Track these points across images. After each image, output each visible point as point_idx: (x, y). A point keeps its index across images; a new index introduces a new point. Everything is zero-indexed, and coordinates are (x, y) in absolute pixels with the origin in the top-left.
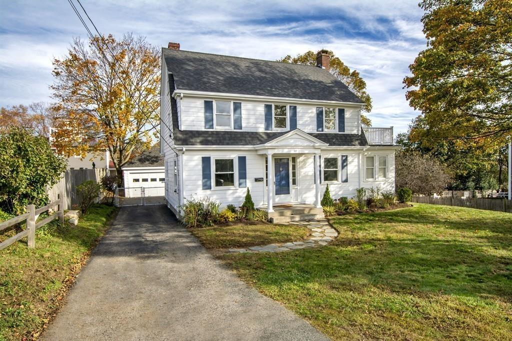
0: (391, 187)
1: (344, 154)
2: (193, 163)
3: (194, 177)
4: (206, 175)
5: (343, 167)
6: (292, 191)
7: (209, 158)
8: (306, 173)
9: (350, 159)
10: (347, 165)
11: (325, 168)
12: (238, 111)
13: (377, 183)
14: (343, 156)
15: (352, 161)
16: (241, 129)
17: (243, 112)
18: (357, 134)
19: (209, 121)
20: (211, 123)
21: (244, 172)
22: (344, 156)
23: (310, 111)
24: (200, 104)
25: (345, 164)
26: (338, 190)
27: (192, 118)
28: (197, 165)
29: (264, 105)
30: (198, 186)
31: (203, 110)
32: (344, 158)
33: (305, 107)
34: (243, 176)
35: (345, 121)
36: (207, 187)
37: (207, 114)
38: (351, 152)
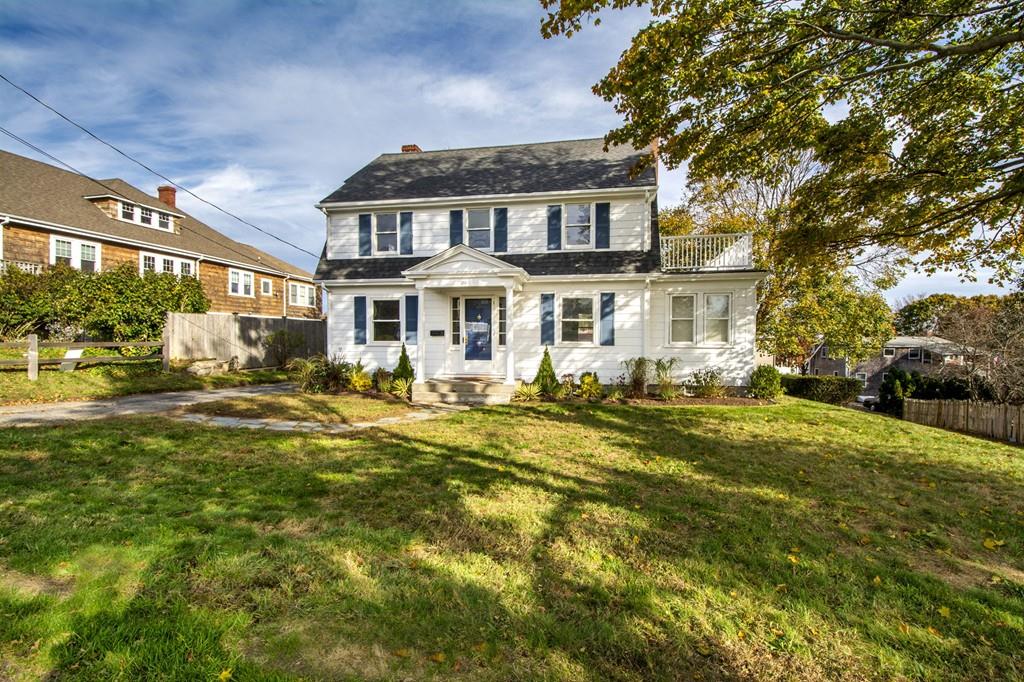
0: (740, 362)
1: (608, 289)
2: (341, 306)
3: (343, 325)
4: (360, 324)
5: (603, 315)
6: (495, 355)
7: (364, 298)
8: (523, 323)
9: (619, 300)
10: (612, 311)
11: (564, 317)
12: (406, 226)
13: (698, 351)
14: (603, 295)
15: (626, 305)
16: (412, 253)
17: (415, 226)
18: (639, 249)
19: (365, 243)
20: (366, 247)
21: (413, 320)
22: (606, 294)
23: (532, 215)
24: (353, 220)
25: (608, 310)
26: (592, 359)
27: (342, 242)
28: (347, 308)
29: (448, 213)
30: (348, 339)
31: (357, 229)
32: (605, 299)
33: (521, 208)
34: (412, 326)
35: (612, 225)
36: (361, 340)
37: (363, 235)
38: (625, 286)
